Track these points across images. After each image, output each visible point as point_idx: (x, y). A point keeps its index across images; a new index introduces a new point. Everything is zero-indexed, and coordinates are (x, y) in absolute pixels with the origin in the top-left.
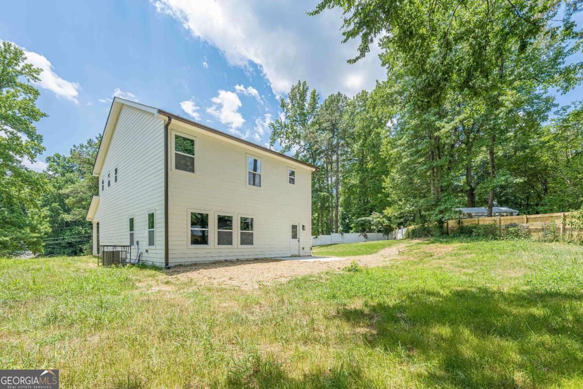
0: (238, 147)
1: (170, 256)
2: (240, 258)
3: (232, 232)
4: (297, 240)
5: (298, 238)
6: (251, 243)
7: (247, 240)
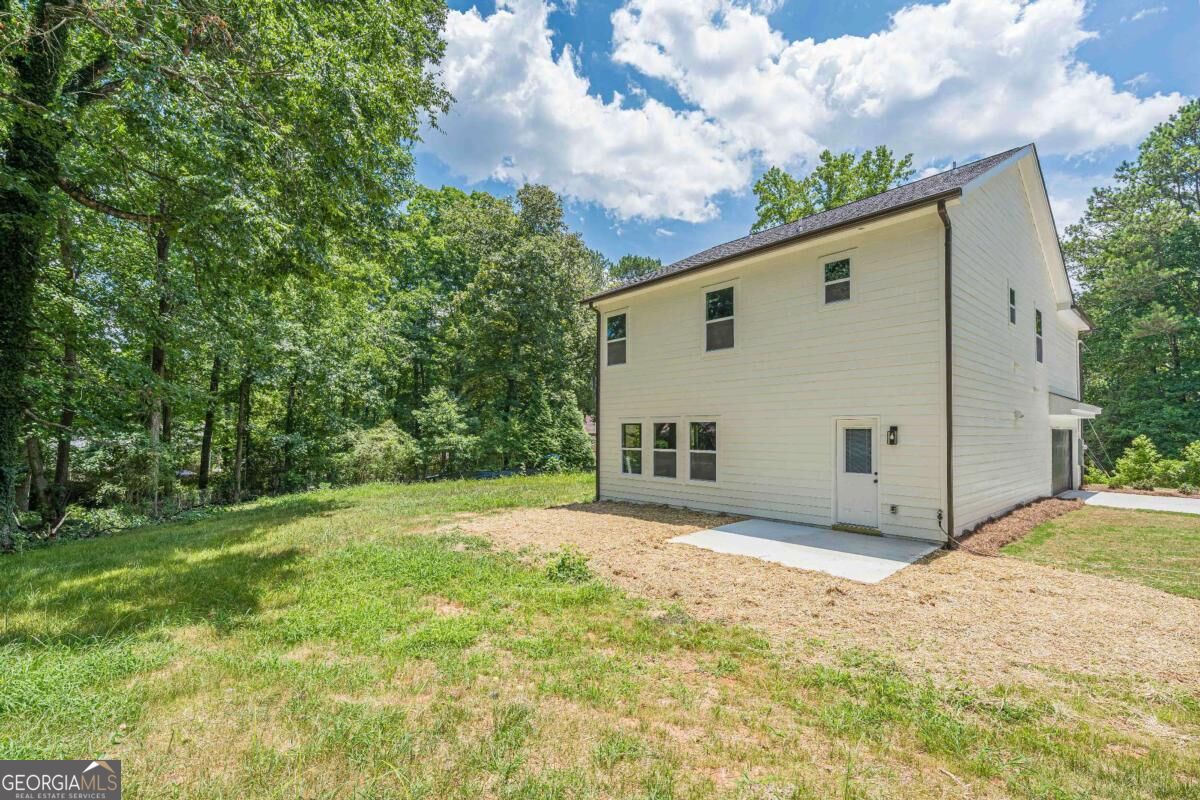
0: (683, 284)
1: (602, 487)
2: (690, 505)
3: (675, 453)
4: (871, 477)
5: (873, 471)
6: (712, 477)
7: (704, 469)
